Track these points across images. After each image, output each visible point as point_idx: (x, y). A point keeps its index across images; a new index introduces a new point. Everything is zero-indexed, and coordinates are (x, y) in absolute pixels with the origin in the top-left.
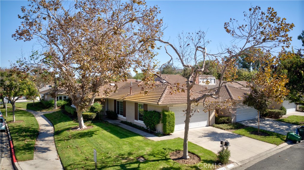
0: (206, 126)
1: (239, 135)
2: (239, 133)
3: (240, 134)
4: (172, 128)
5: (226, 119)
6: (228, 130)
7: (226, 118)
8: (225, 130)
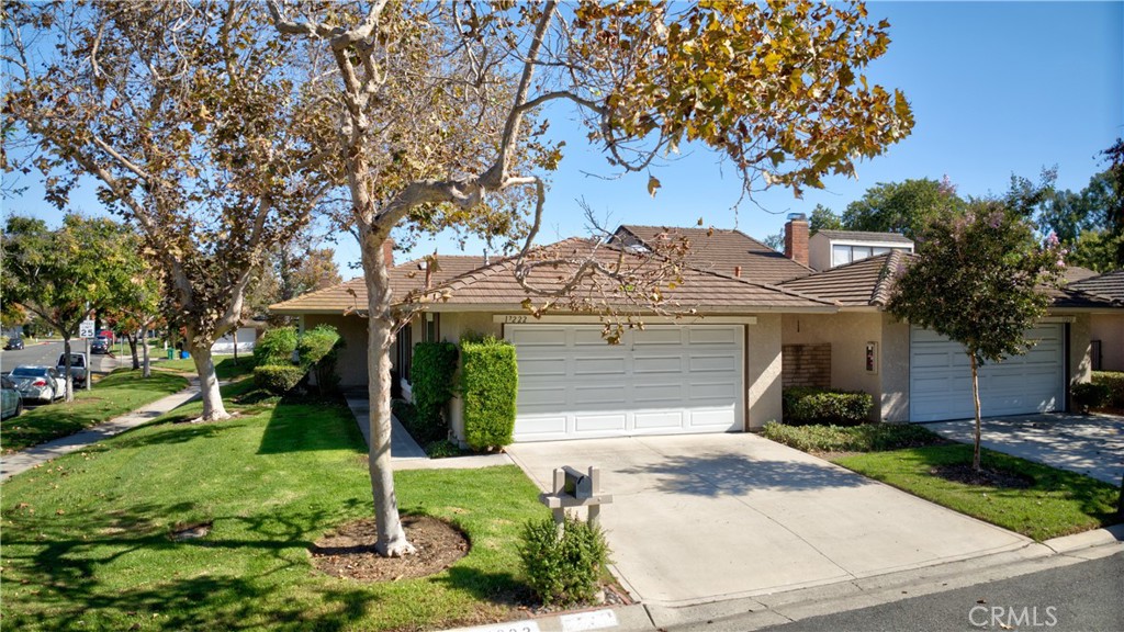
0: (727, 432)
1: (858, 477)
2: (860, 469)
3: (862, 473)
4: (500, 419)
5: (840, 401)
6: (828, 450)
7: (841, 396)
8: (805, 450)
